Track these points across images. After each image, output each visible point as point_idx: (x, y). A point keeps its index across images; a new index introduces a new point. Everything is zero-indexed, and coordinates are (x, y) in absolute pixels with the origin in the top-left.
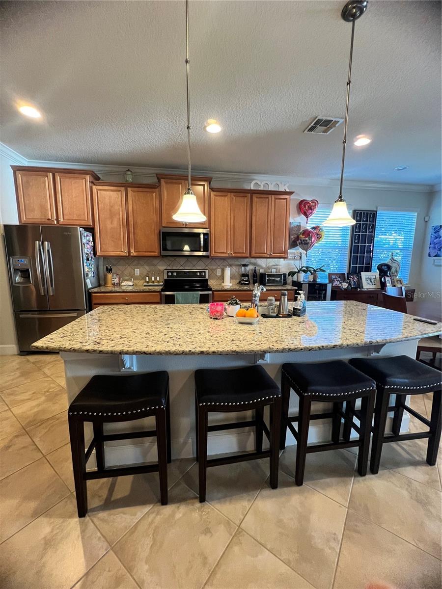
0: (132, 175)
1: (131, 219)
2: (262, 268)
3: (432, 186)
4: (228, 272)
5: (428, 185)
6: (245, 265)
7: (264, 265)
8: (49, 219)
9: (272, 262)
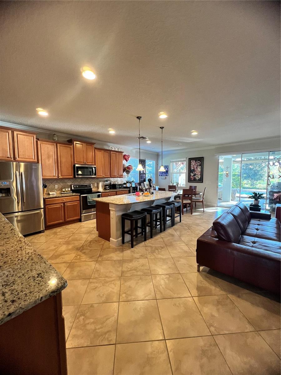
0: (57, 137)
1: (59, 159)
2: (112, 182)
3: (158, 153)
4: (101, 184)
5: (157, 153)
6: (107, 181)
7: (113, 180)
8: (8, 157)
9: (116, 179)
